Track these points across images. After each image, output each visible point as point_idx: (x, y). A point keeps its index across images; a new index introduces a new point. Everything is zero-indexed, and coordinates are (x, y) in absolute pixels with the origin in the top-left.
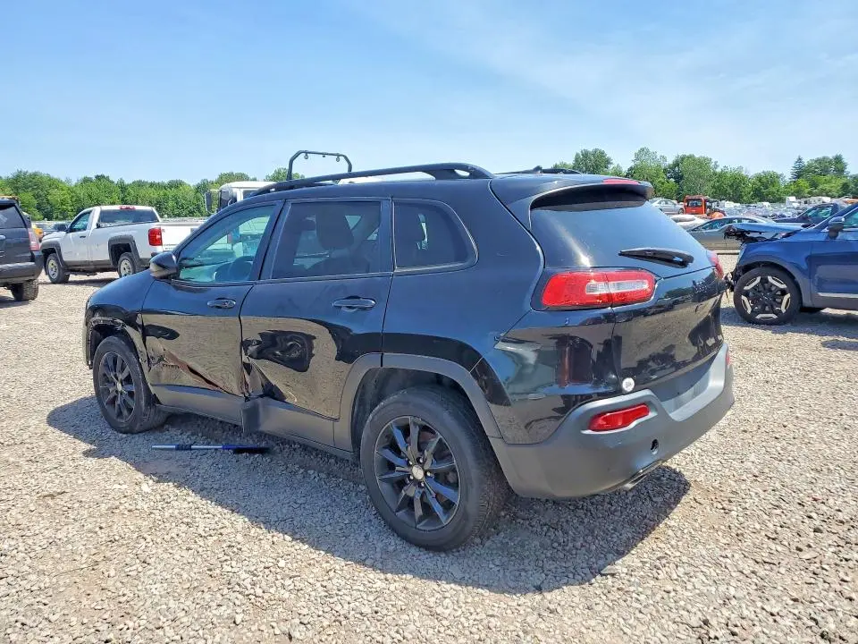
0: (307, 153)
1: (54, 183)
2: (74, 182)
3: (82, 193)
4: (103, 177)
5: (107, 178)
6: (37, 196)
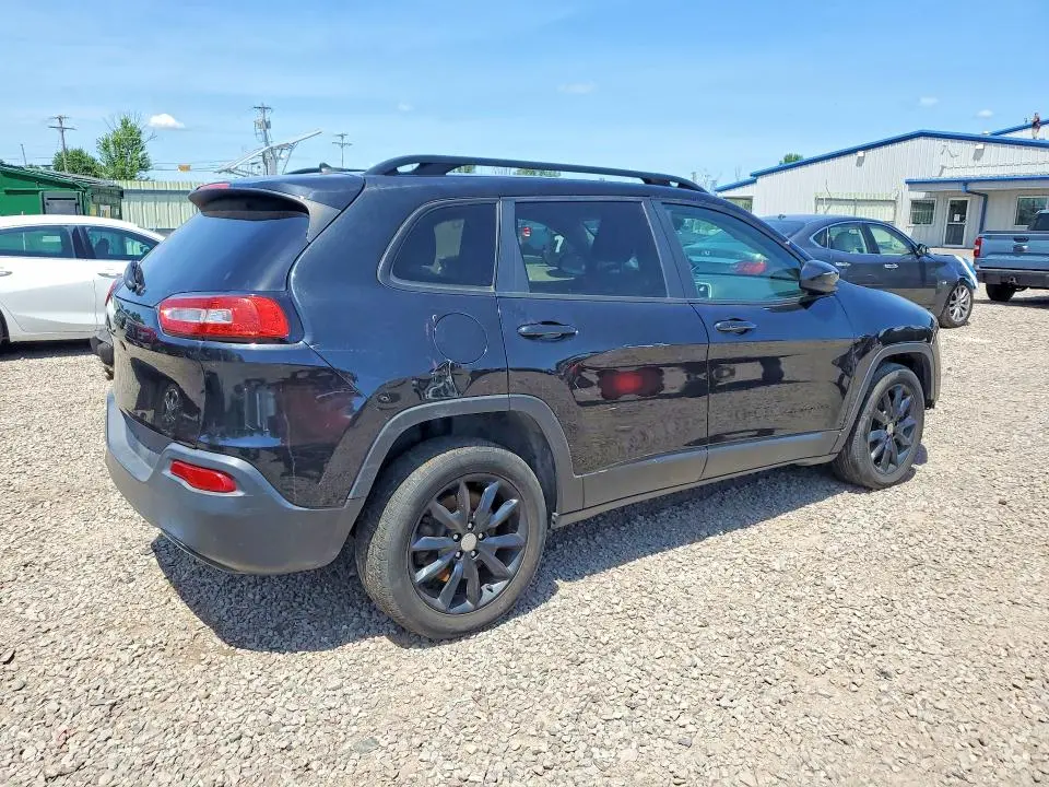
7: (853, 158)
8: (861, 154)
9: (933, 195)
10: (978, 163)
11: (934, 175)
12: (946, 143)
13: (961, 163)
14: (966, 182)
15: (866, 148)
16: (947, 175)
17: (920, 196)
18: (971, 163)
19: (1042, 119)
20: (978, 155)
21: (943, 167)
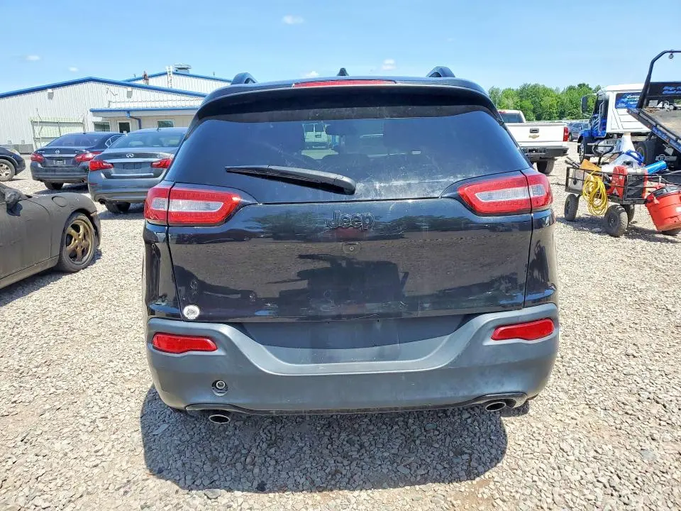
0: (672, 52)
1: (547, 92)
2: (561, 90)
3: (566, 99)
4: (584, 85)
5: (587, 86)
6: (533, 103)
7: (45, 94)
8: (50, 91)
9: (107, 119)
10: (131, 100)
11: (105, 106)
12: (108, 87)
13: (120, 99)
14: (128, 111)
15: (53, 87)
16: (113, 106)
17: (99, 120)
18: (127, 100)
19: (148, 74)
20: (129, 95)
21: (110, 102)
